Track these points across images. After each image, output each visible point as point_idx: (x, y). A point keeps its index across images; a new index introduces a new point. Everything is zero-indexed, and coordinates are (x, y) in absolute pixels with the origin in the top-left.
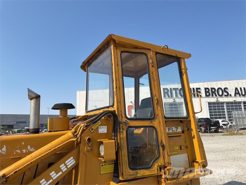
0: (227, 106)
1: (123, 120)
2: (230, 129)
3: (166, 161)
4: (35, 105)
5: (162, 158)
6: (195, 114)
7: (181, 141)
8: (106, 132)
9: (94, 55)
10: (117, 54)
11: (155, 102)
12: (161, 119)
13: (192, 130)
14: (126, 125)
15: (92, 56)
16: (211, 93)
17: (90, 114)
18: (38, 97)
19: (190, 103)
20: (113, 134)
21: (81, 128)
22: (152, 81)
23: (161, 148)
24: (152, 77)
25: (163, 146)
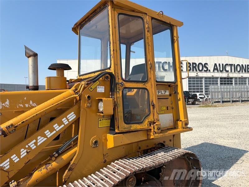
0: (205, 81)
1: (119, 81)
2: (206, 102)
3: (155, 118)
4: (33, 63)
5: (152, 115)
6: (183, 80)
7: (168, 102)
8: (104, 92)
9: (88, 16)
10: (114, 16)
11: (149, 67)
12: (153, 82)
13: (178, 93)
14: (122, 86)
15: (85, 17)
16: (192, 68)
17: (83, 77)
18: (35, 55)
19: (179, 69)
20: (111, 93)
21: (82, 86)
22: (147, 46)
23: (151, 107)
24: (147, 42)
25: (153, 106)
